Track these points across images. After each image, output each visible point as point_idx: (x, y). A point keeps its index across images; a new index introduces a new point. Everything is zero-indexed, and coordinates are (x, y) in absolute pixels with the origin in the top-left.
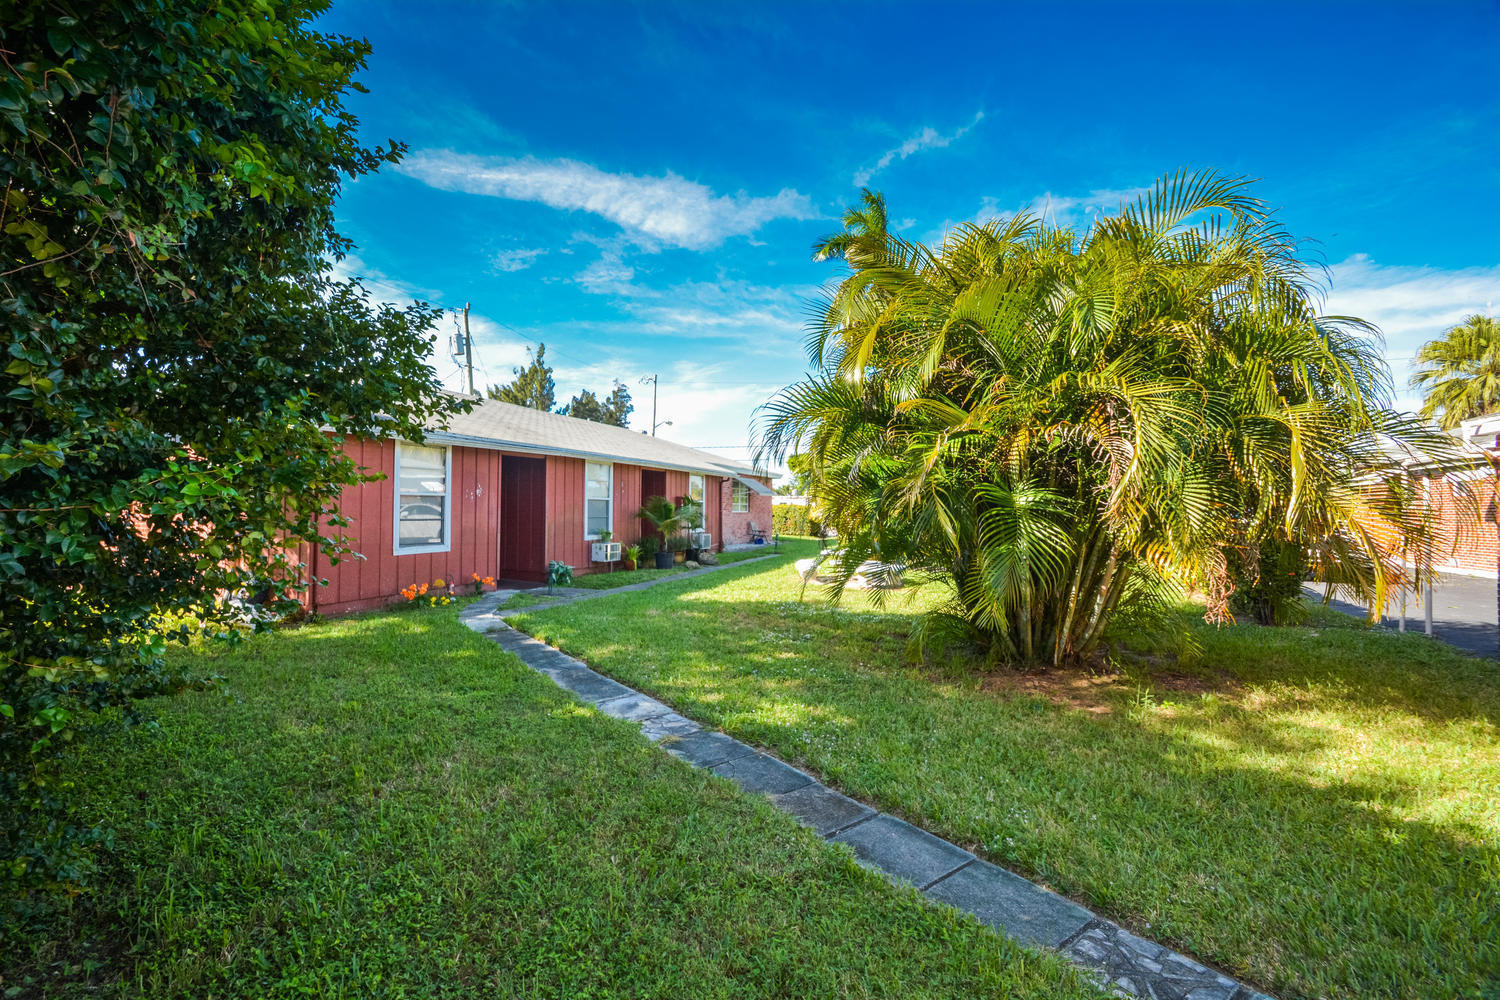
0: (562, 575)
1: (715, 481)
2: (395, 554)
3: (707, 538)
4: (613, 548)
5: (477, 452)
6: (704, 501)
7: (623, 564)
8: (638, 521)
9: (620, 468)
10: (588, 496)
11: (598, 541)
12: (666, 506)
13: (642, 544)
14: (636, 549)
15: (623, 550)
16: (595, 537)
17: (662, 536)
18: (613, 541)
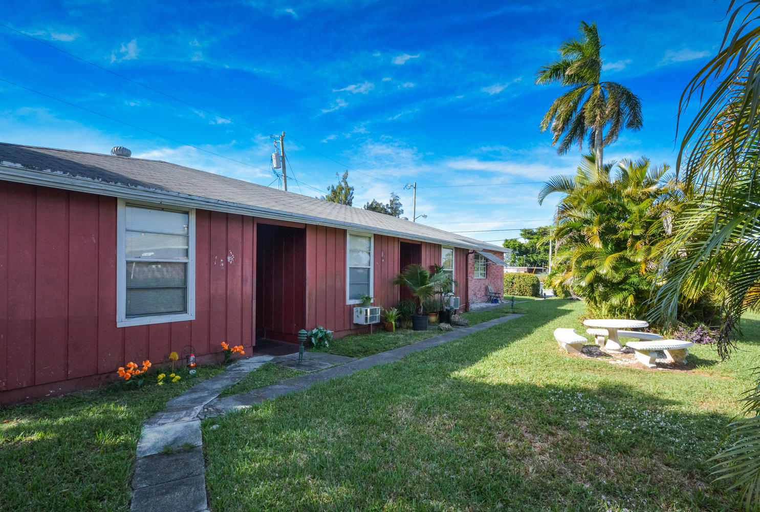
0: (321, 339)
1: (464, 253)
2: (119, 325)
3: (456, 300)
4: (372, 312)
5: (227, 217)
6: (453, 270)
7: (383, 326)
8: (397, 287)
9: (381, 239)
10: (350, 263)
11: (359, 305)
12: (421, 273)
13: (399, 307)
14: (394, 312)
15: (383, 313)
16: (357, 302)
17: (418, 301)
18: (373, 304)
